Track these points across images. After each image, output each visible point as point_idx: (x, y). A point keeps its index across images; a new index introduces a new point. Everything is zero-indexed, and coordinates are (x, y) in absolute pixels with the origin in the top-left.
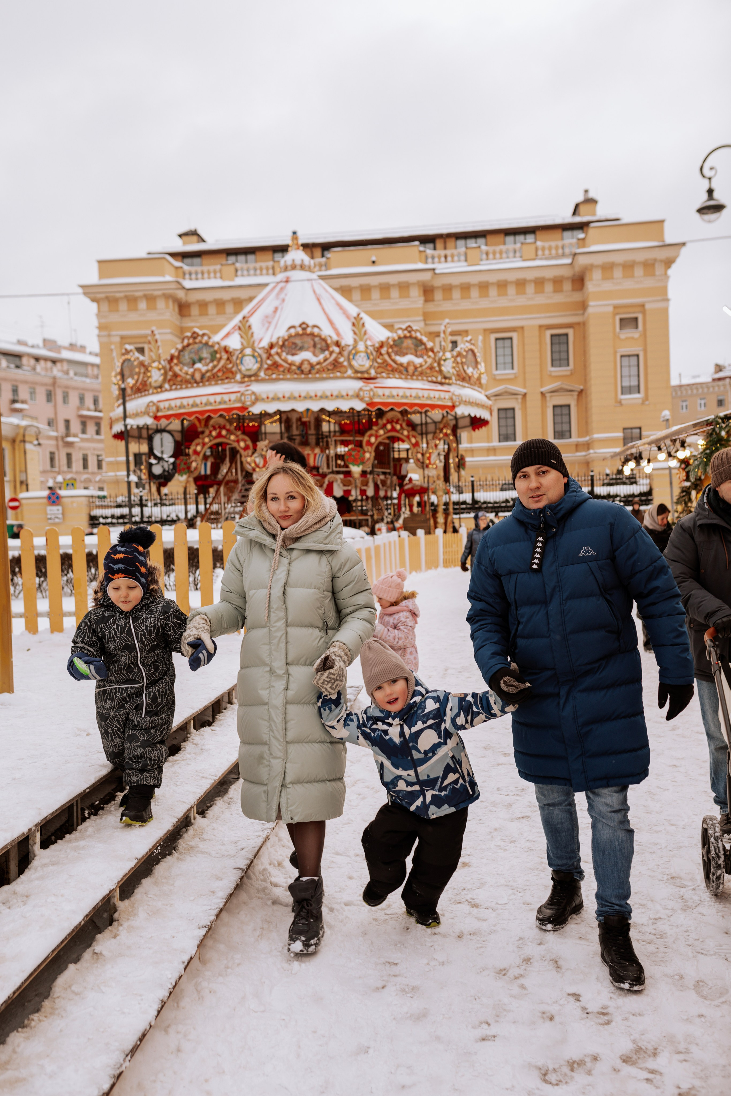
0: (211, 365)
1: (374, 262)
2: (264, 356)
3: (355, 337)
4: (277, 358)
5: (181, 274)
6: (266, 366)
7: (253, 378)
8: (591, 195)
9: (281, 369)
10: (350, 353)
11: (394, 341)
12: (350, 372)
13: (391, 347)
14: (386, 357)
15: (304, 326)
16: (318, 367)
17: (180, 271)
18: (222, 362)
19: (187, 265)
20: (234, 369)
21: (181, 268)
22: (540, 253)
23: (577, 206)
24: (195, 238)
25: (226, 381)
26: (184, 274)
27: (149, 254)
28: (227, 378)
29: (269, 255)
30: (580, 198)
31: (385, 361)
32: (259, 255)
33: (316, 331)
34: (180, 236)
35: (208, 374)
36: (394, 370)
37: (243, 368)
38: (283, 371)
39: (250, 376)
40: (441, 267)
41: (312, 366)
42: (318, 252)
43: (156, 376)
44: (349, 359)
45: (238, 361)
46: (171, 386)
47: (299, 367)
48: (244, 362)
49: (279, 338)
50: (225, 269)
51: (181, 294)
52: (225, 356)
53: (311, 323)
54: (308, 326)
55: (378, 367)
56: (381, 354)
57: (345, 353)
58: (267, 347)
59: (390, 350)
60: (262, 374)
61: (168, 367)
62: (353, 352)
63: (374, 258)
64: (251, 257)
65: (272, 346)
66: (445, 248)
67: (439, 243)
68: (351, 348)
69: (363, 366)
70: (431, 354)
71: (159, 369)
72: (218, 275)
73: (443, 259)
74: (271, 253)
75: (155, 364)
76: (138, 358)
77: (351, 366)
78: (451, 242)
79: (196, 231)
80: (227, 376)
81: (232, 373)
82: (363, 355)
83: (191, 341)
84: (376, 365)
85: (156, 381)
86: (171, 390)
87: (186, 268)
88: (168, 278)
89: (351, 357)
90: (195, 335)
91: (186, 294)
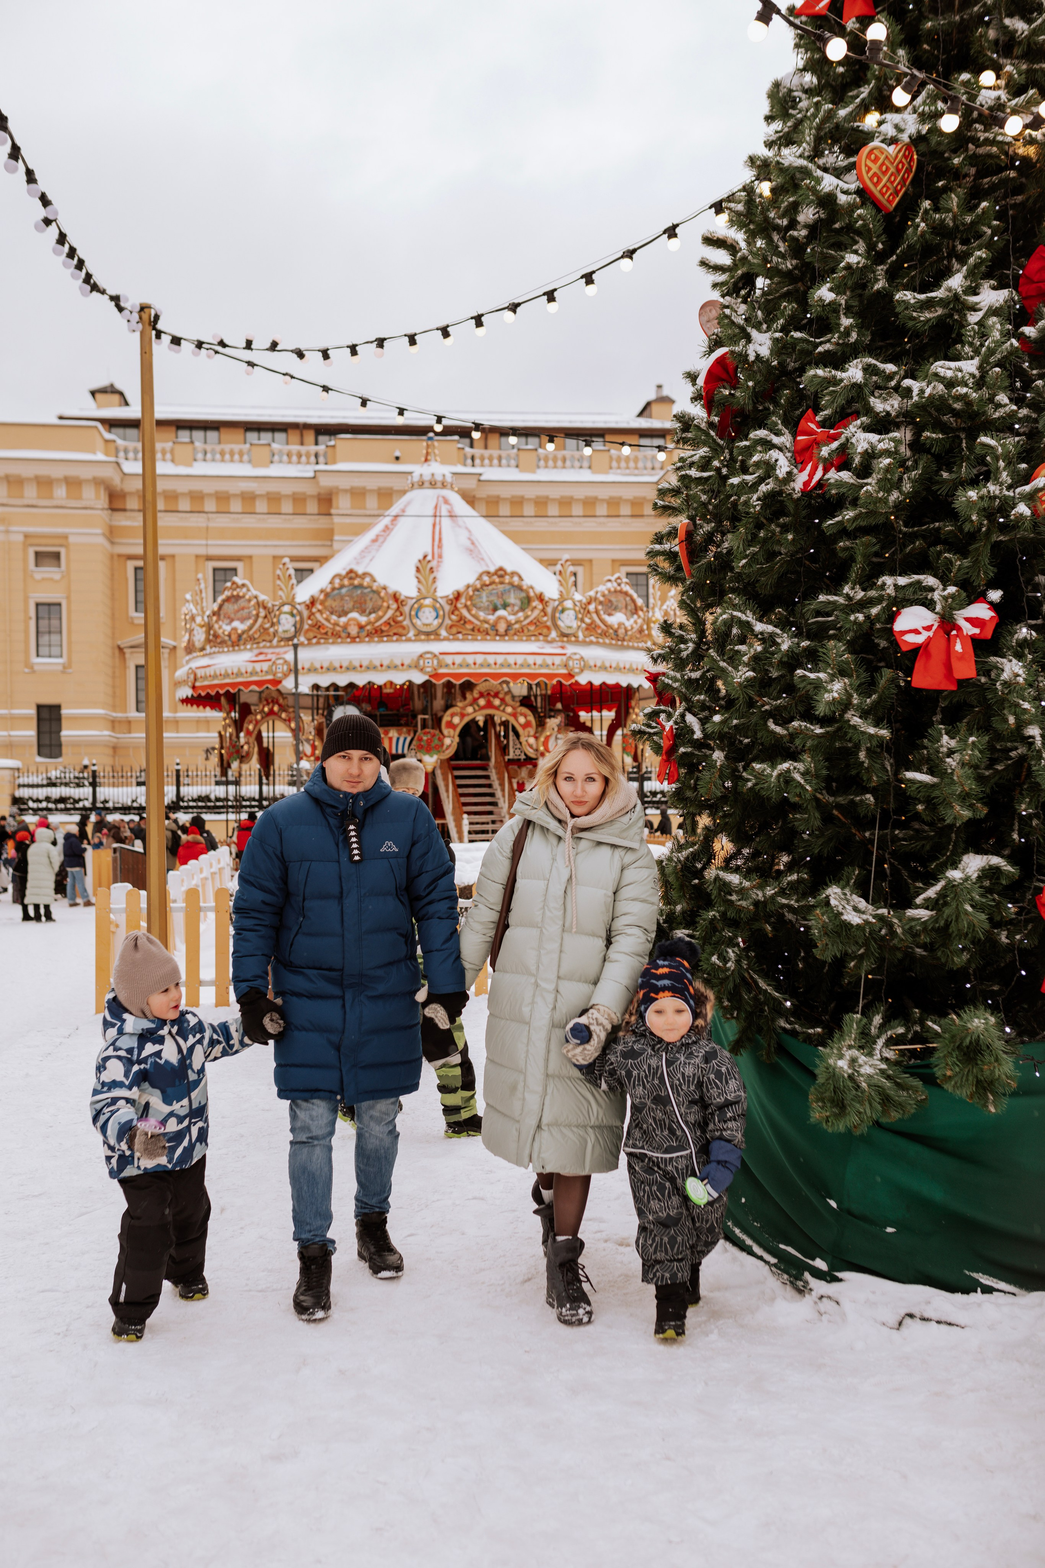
0: (373, 616)
1: (397, 458)
2: (447, 608)
3: (562, 589)
4: (465, 612)
5: (113, 451)
6: (448, 622)
7: (432, 637)
8: (666, 392)
9: (469, 626)
10: (555, 610)
11: (604, 596)
12: (554, 634)
13: (601, 603)
14: (595, 616)
15: (501, 573)
16: (517, 626)
17: (112, 445)
18: (390, 613)
19: (124, 438)
20: (406, 623)
21: (114, 441)
22: (614, 464)
23: (648, 405)
24: (116, 398)
25: (395, 638)
26: (117, 450)
27: (61, 418)
28: (395, 634)
29: (239, 434)
30: (652, 396)
31: (593, 622)
32: (225, 433)
33: (516, 579)
34: (93, 393)
35: (369, 627)
36: (604, 634)
37: (418, 623)
38: (473, 630)
39: (428, 634)
40: (491, 473)
41: (509, 625)
42: (310, 436)
43: (286, 624)
44: (553, 619)
45: (413, 613)
46: (309, 640)
47: (494, 626)
48: (420, 614)
49: (468, 586)
50: (179, 449)
51: (117, 481)
52: (394, 606)
53: (509, 569)
54: (506, 573)
55: (587, 629)
56: (589, 612)
57: (549, 610)
58: (451, 597)
59: (600, 607)
60: (443, 633)
61: (306, 613)
62: (560, 608)
63: (395, 452)
64: (212, 435)
65: (458, 596)
66: (486, 447)
68: (557, 603)
69: (570, 627)
70: (641, 613)
71: (293, 615)
72: (168, 456)
73: (495, 462)
74: (242, 431)
75: (287, 608)
76: (256, 597)
77: (556, 627)
78: (494, 439)
79: (114, 385)
80: (395, 631)
81: (404, 628)
82: (571, 613)
83: (346, 582)
84: (584, 625)
85: (285, 631)
86: (310, 644)
87: (120, 442)
88: (100, 457)
89: (557, 615)
90: (353, 575)
91: (122, 480)
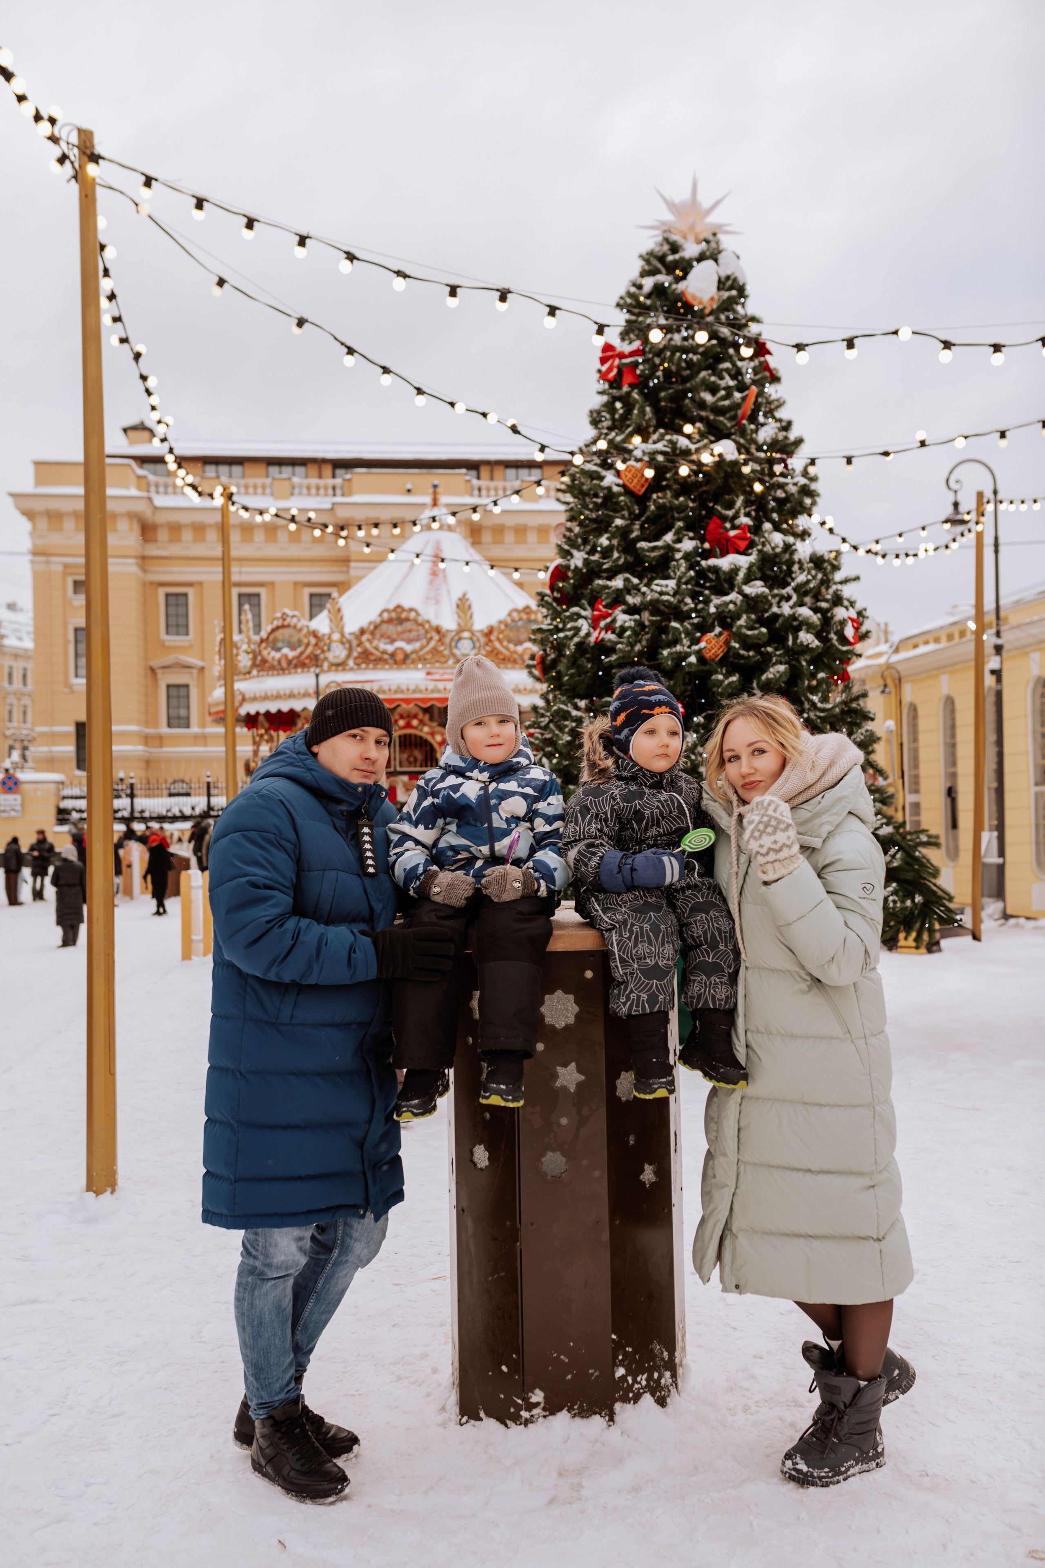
1: (410, 492)
5: (145, 486)
17: (143, 481)
19: (155, 473)
21: (145, 477)
24: (146, 434)
26: (149, 485)
29: (261, 469)
32: (249, 468)
34: (125, 430)
42: (327, 470)
50: (205, 483)
51: (148, 514)
63: (409, 486)
64: (237, 470)
66: (492, 479)
67: (484, 471)
73: (501, 493)
74: (263, 467)
78: (499, 471)
79: (142, 423)
87: (152, 478)
88: (133, 492)
91: (154, 513)
